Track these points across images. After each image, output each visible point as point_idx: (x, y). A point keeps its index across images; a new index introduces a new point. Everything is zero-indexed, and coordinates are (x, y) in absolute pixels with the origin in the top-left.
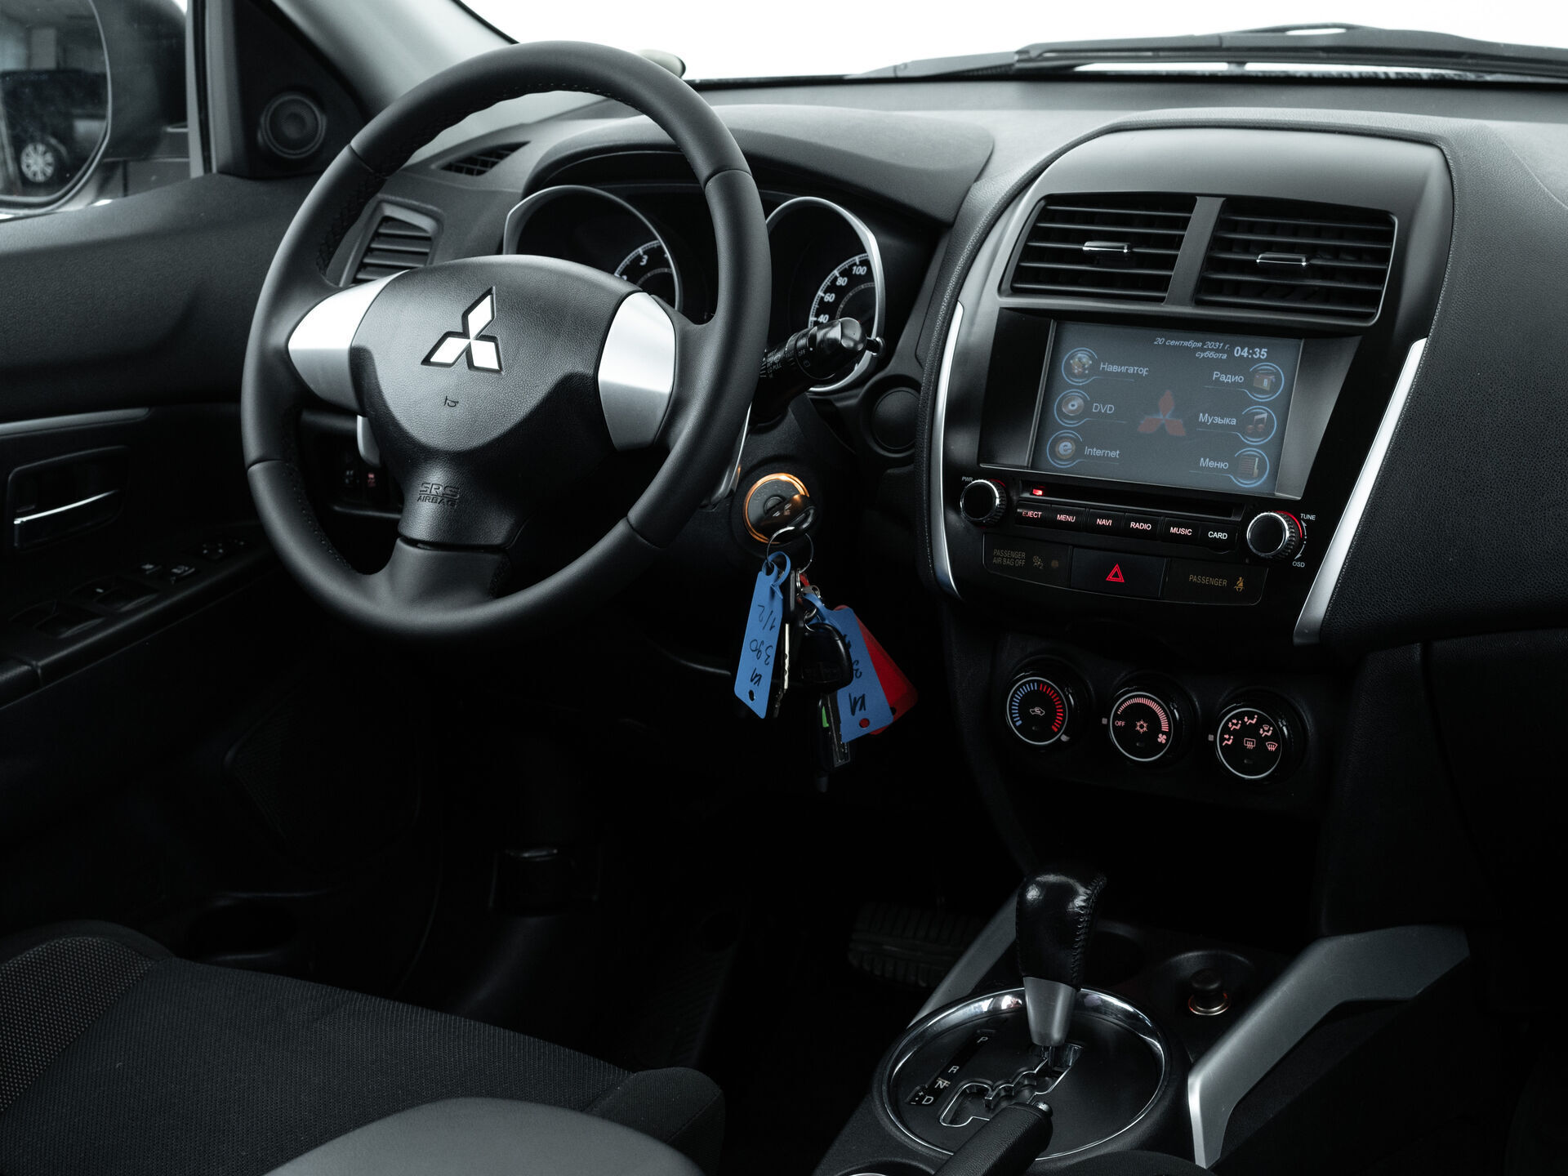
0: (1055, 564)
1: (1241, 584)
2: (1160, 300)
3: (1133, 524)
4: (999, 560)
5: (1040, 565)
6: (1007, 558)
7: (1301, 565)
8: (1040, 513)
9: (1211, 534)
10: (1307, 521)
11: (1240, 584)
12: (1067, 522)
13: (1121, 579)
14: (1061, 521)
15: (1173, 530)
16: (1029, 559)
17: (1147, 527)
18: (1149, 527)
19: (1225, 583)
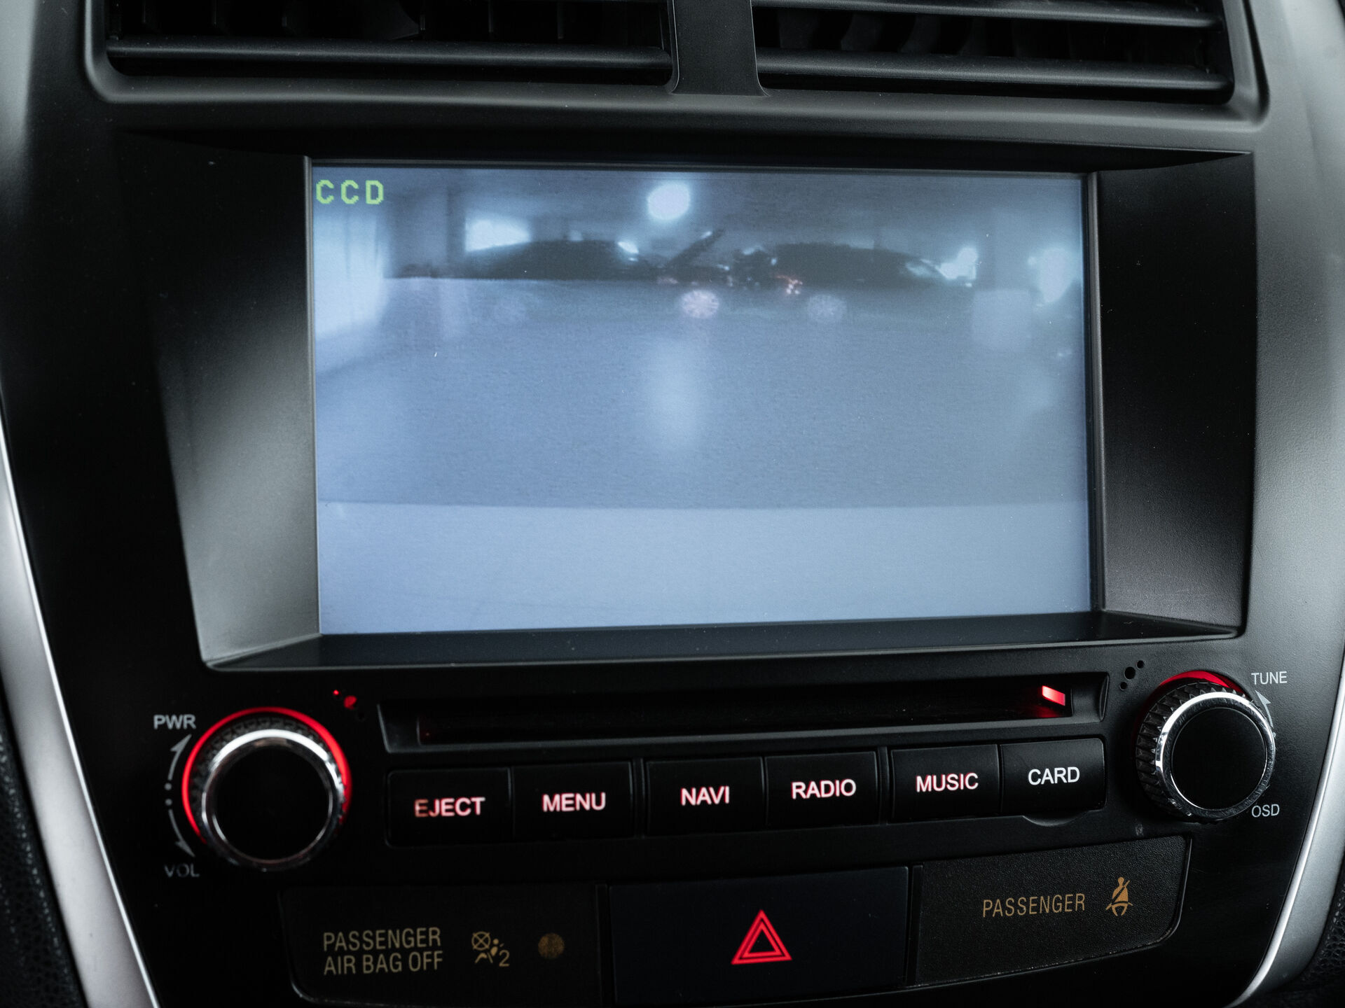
0: (551, 945)
1: (1124, 896)
2: (654, 78)
3: (798, 789)
4: (348, 963)
5: (498, 958)
6: (375, 953)
7: (1271, 811)
8: (478, 800)
9: (1035, 777)
10: (1270, 691)
11: (1122, 895)
12: (582, 815)
13: (779, 953)
14: (558, 814)
15: (925, 784)
16: (456, 948)
17: (841, 788)
18: (848, 787)
19: (1080, 901)
